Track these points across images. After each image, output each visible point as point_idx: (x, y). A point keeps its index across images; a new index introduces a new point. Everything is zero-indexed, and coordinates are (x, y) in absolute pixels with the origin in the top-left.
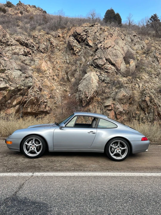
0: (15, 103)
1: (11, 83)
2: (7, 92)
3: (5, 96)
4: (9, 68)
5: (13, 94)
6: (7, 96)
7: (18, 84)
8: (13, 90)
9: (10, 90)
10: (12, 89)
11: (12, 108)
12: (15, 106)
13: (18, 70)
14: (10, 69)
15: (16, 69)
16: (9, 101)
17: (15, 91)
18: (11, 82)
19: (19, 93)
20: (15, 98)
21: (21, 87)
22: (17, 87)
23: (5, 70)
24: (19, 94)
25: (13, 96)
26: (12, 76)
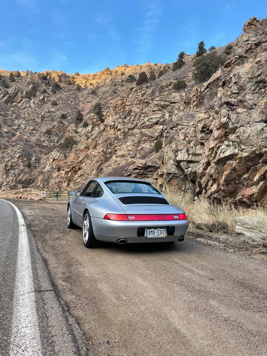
0: (256, 178)
1: (243, 147)
2: (237, 161)
3: (234, 168)
4: (242, 123)
5: (251, 164)
6: (237, 167)
7: (255, 145)
8: (245, 157)
9: (240, 158)
10: (243, 156)
11: (254, 187)
12: (257, 183)
13: (259, 122)
14: (243, 125)
15: (256, 122)
16: (246, 176)
17: (252, 158)
18: (244, 145)
19: (260, 161)
20: (257, 170)
21: (261, 149)
22: (254, 152)
23: (237, 128)
24: (262, 162)
25: (252, 166)
26: (245, 135)
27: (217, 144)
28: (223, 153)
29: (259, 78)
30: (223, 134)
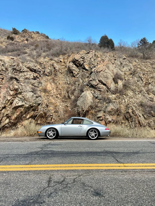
0: (28, 117)
1: (26, 102)
2: (24, 108)
3: (22, 111)
4: (24, 90)
5: (27, 110)
7: (31, 102)
9: (25, 107)
10: (27, 106)
11: (26, 121)
12: (28, 119)
13: (30, 92)
14: (25, 92)
16: (24, 116)
17: (29, 107)
19: (31, 109)
20: (29, 113)
21: (33, 104)
22: (31, 105)
23: (22, 92)
26: (27, 96)
27: (12, 98)
28: (18, 103)
29: (14, 67)
30: (15, 93)
